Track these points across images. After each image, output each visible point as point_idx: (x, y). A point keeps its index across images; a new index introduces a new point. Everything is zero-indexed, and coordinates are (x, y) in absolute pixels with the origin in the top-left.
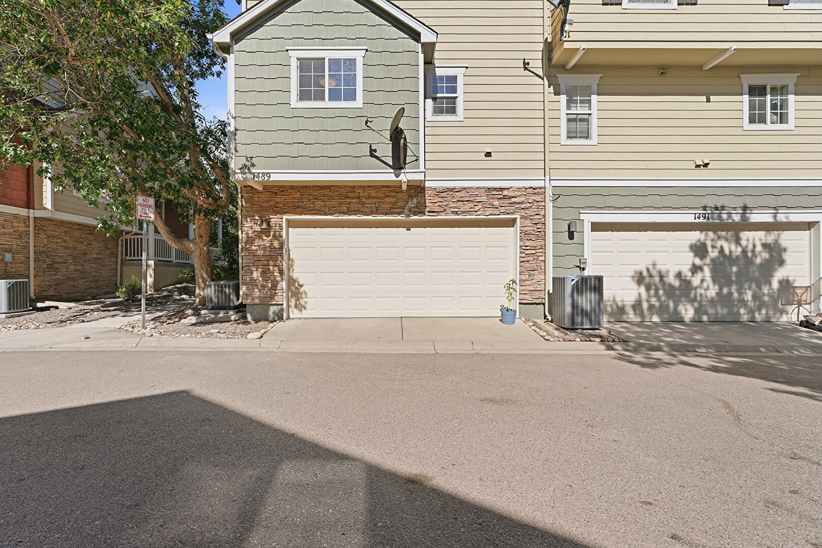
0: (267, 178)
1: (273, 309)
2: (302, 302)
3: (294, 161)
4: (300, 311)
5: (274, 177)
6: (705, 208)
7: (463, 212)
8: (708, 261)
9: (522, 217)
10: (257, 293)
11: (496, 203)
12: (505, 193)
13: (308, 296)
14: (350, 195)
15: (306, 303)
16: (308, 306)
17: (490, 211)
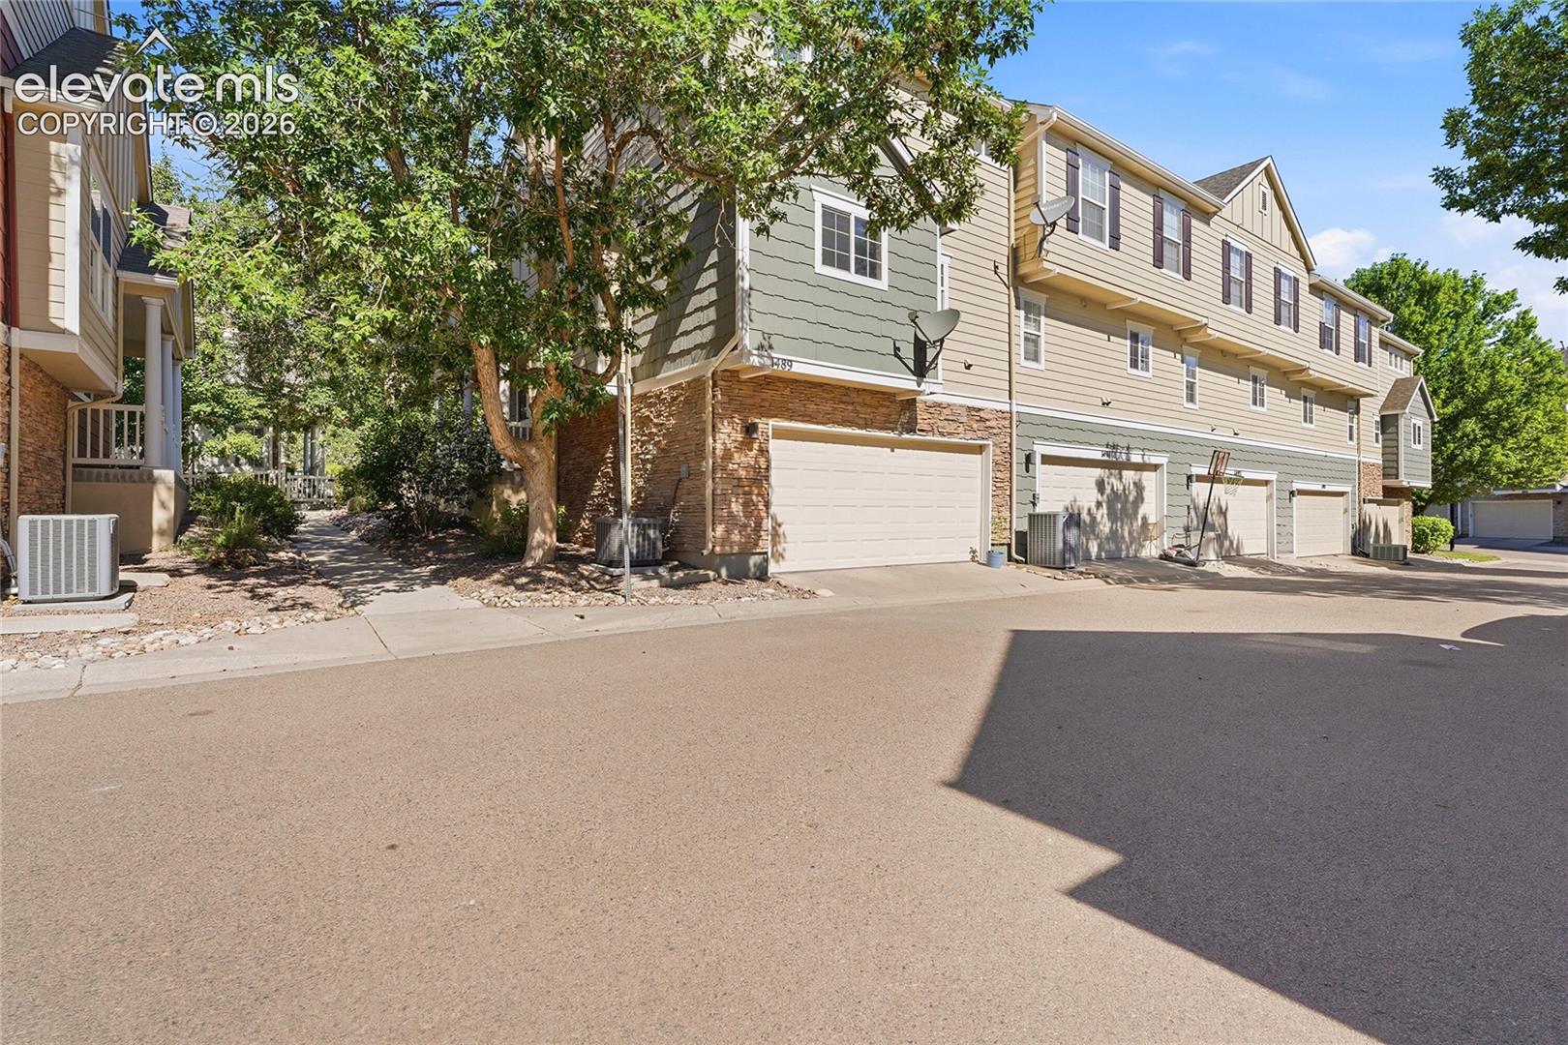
0: (788, 368)
1: (754, 560)
2: (780, 549)
3: (817, 348)
4: (777, 561)
5: (797, 368)
6: (1107, 446)
7: (949, 434)
8: (1105, 497)
9: (995, 445)
10: (736, 537)
11: (975, 426)
12: (982, 414)
13: (788, 539)
14: (845, 399)
15: (784, 550)
16: (786, 555)
17: (970, 435)
